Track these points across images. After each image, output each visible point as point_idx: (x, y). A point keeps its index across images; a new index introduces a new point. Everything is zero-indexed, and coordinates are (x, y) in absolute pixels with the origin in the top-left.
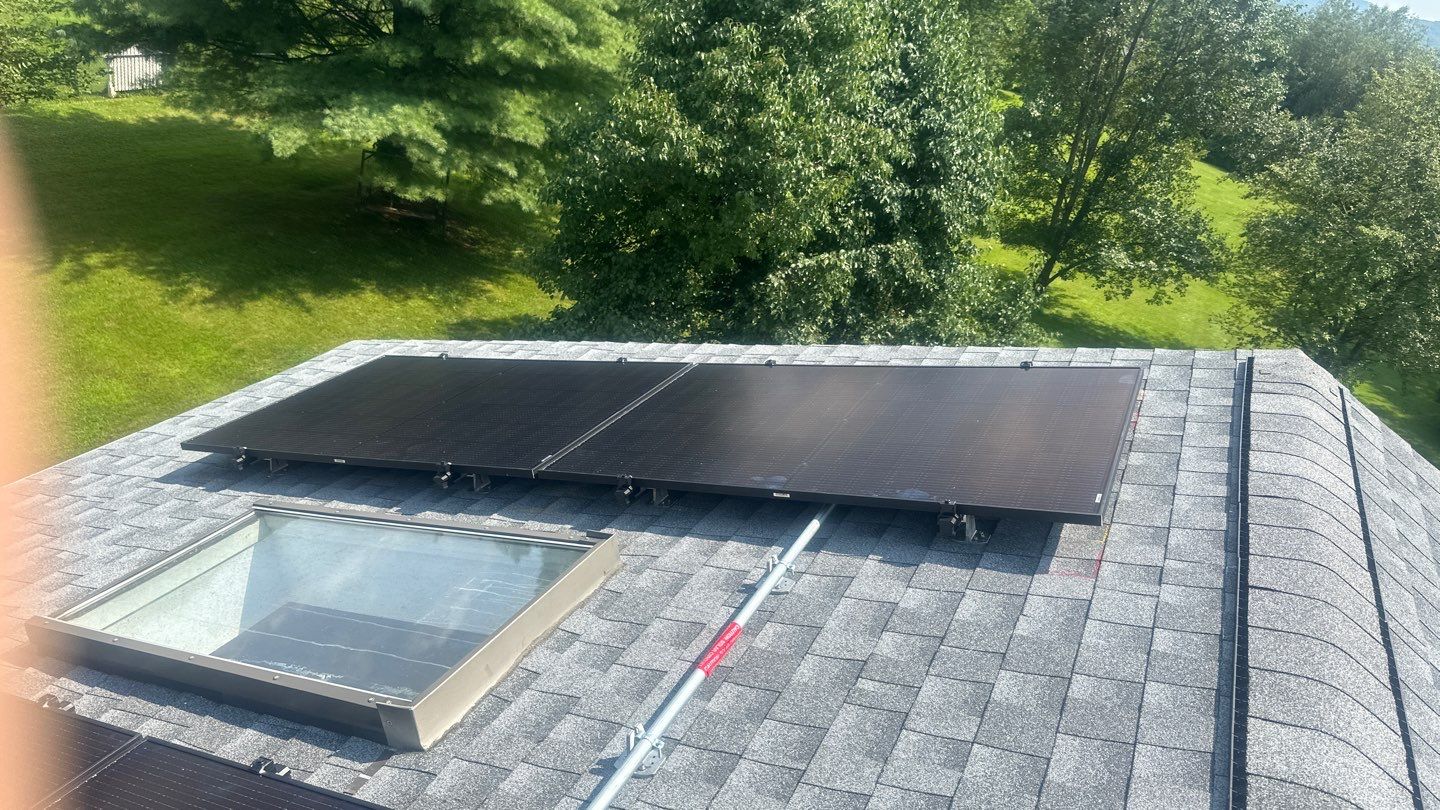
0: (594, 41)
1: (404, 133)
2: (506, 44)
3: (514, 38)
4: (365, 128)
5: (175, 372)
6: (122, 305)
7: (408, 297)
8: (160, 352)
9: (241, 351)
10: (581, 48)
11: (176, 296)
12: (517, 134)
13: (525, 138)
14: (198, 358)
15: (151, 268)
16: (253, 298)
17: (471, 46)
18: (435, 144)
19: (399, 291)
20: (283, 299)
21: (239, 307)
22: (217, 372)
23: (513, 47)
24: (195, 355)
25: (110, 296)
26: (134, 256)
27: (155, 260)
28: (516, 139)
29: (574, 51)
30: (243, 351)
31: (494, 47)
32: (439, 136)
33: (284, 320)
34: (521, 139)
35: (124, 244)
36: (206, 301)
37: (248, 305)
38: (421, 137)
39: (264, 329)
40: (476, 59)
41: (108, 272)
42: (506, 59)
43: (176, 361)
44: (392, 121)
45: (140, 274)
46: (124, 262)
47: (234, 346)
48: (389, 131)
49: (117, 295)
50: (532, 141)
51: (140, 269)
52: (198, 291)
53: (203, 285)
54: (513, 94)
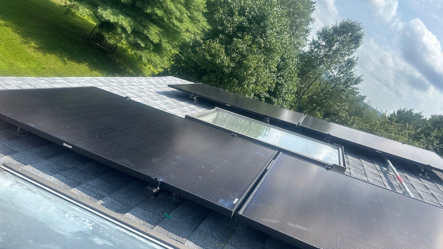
0: (181, 21)
1: (120, 24)
2: (158, 11)
3: (160, 10)
4: (110, 17)
5: (22, 66)
6: (8, 39)
8: (18, 58)
9: (44, 68)
10: (177, 22)
11: (25, 43)
12: (151, 38)
13: (153, 39)
14: (30, 65)
15: (19, 32)
16: (50, 53)
17: (147, 7)
18: (128, 30)
20: (59, 57)
21: (44, 54)
22: (36, 72)
23: (159, 12)
24: (29, 64)
25: (4, 35)
26: (14, 26)
27: (21, 30)
28: (151, 39)
29: (175, 22)
30: (45, 68)
31: (154, 11)
32: (130, 28)
33: (60, 64)
34: (152, 40)
35: (11, 21)
36: (34, 48)
37: (48, 55)
38: (124, 26)
39: (53, 64)
40: (148, 11)
41: (5, 28)
42: (156, 15)
43: (23, 63)
44: (118, 18)
45: (15, 32)
46: (11, 26)
47: (42, 66)
48: (116, 21)
49: (7, 35)
50: (154, 41)
51: (16, 31)
52: (33, 44)
53: (35, 43)
54: (154, 26)
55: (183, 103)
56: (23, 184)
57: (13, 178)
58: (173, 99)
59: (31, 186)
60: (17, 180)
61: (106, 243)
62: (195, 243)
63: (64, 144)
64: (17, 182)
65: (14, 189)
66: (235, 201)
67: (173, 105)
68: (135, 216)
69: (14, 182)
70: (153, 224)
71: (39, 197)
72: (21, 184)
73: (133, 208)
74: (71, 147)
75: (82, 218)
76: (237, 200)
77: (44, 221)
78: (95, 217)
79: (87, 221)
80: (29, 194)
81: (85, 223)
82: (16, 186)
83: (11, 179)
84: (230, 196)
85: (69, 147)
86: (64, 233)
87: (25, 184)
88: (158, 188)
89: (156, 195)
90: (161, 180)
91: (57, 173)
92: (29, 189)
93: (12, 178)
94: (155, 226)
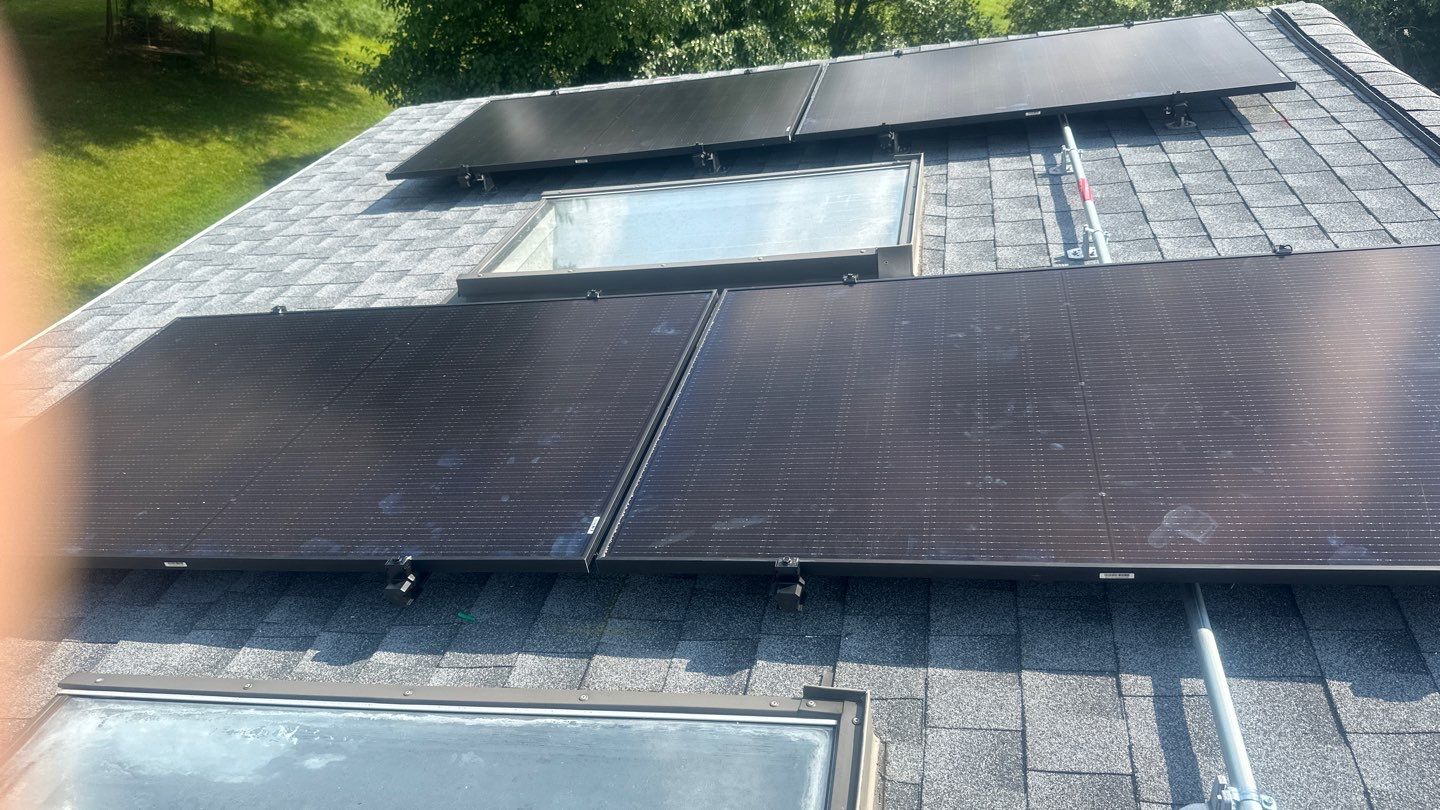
7: (204, 141)
19: (192, 136)
55: (452, 214)
56: (123, 711)
57: (96, 706)
58: (421, 213)
59: (141, 708)
60: (107, 707)
61: (332, 760)
62: (539, 653)
63: (167, 564)
64: (109, 712)
65: (109, 732)
66: (591, 528)
67: (426, 238)
68: (395, 652)
69: (103, 715)
70: (438, 653)
71: (166, 722)
72: (117, 711)
73: (384, 634)
74: (185, 565)
75: (269, 728)
76: (597, 519)
77: (196, 773)
78: (294, 714)
79: (282, 728)
80: (143, 727)
81: (279, 735)
82: (112, 722)
83: (93, 711)
84: (579, 519)
85: (180, 565)
86: (242, 778)
87: (125, 708)
88: (412, 578)
89: (414, 591)
90: (409, 558)
91: (191, 629)
92: (139, 716)
93: (94, 708)
94: (443, 654)
